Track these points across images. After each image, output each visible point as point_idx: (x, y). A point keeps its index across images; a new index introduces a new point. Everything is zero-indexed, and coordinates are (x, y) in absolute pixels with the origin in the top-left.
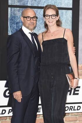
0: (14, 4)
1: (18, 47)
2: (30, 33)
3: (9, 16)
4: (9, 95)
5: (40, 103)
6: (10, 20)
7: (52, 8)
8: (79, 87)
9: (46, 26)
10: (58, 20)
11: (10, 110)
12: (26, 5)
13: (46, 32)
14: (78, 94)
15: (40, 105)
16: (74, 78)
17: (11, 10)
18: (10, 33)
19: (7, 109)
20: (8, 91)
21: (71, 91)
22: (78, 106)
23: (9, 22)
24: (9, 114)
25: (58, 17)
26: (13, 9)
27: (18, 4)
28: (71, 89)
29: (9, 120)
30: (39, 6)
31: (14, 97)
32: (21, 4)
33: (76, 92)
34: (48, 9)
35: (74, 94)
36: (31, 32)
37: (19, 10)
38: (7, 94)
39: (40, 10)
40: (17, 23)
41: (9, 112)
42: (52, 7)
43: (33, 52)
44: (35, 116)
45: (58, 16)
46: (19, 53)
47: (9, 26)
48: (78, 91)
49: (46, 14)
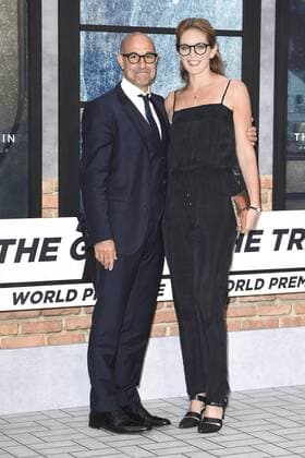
0: (93, 23)
1: (108, 130)
2: (141, 96)
3: (82, 53)
4: (83, 253)
5: (166, 271)
6: (85, 62)
7: (196, 27)
8: (261, 232)
9: (185, 74)
10: (216, 57)
11: (86, 290)
12: (125, 24)
13: (185, 89)
14: (257, 249)
15: (166, 277)
16: (248, 206)
17: (87, 37)
18: (84, 98)
19: (81, 288)
20: (82, 244)
21: (239, 243)
22: (258, 280)
23: (82, 69)
24: (84, 299)
25: (214, 50)
26: (92, 34)
27: (104, 22)
28: (242, 235)
29: (85, 315)
30: (158, 26)
31: (97, 256)
32: (112, 22)
33: (253, 245)
34: (187, 28)
35: (248, 249)
36: (145, 94)
37: (107, 38)
38: (79, 251)
39: (161, 36)
40: (102, 71)
41: (85, 296)
42: (196, 24)
43: (149, 144)
44: (153, 305)
45: (212, 47)
46: (110, 146)
47: (82, 78)
48: (258, 241)
49: (183, 42)
